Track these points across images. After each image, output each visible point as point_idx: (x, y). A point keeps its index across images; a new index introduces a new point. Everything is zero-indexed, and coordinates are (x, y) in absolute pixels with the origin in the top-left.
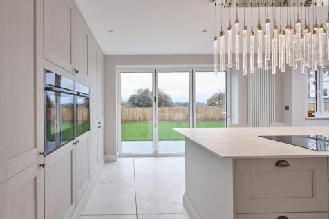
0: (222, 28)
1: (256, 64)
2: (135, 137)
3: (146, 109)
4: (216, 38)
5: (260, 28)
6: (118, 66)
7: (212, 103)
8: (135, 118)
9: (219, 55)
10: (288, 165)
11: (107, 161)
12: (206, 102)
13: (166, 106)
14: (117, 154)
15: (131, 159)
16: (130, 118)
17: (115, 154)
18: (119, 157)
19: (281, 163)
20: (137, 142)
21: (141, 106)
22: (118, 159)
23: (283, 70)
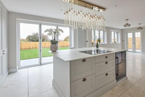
0: (67, 10)
1: (78, 26)
2: (30, 57)
3: (37, 42)
4: (65, 14)
5: (79, 13)
6: (17, 19)
7: (66, 40)
8: (30, 47)
9: (66, 21)
10: (86, 61)
11: (9, 73)
12: (64, 39)
13: (47, 41)
14: (17, 67)
15: (27, 69)
16: (27, 47)
17: (16, 68)
18: (19, 69)
19: (84, 60)
20: (31, 60)
21: (34, 41)
22: (18, 71)
23: (85, 29)
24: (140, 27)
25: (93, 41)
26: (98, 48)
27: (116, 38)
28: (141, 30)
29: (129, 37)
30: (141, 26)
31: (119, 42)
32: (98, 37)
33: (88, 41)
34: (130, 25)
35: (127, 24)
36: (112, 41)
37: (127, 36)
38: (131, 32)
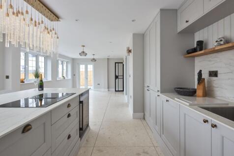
24: (94, 59)
25: (22, 77)
26: (42, 90)
27: (65, 71)
28: (93, 63)
29: (81, 70)
30: (95, 57)
31: (70, 77)
32: (35, 69)
33: (10, 77)
34: (86, 54)
35: (83, 52)
36: (60, 77)
37: (79, 68)
38: (84, 64)
